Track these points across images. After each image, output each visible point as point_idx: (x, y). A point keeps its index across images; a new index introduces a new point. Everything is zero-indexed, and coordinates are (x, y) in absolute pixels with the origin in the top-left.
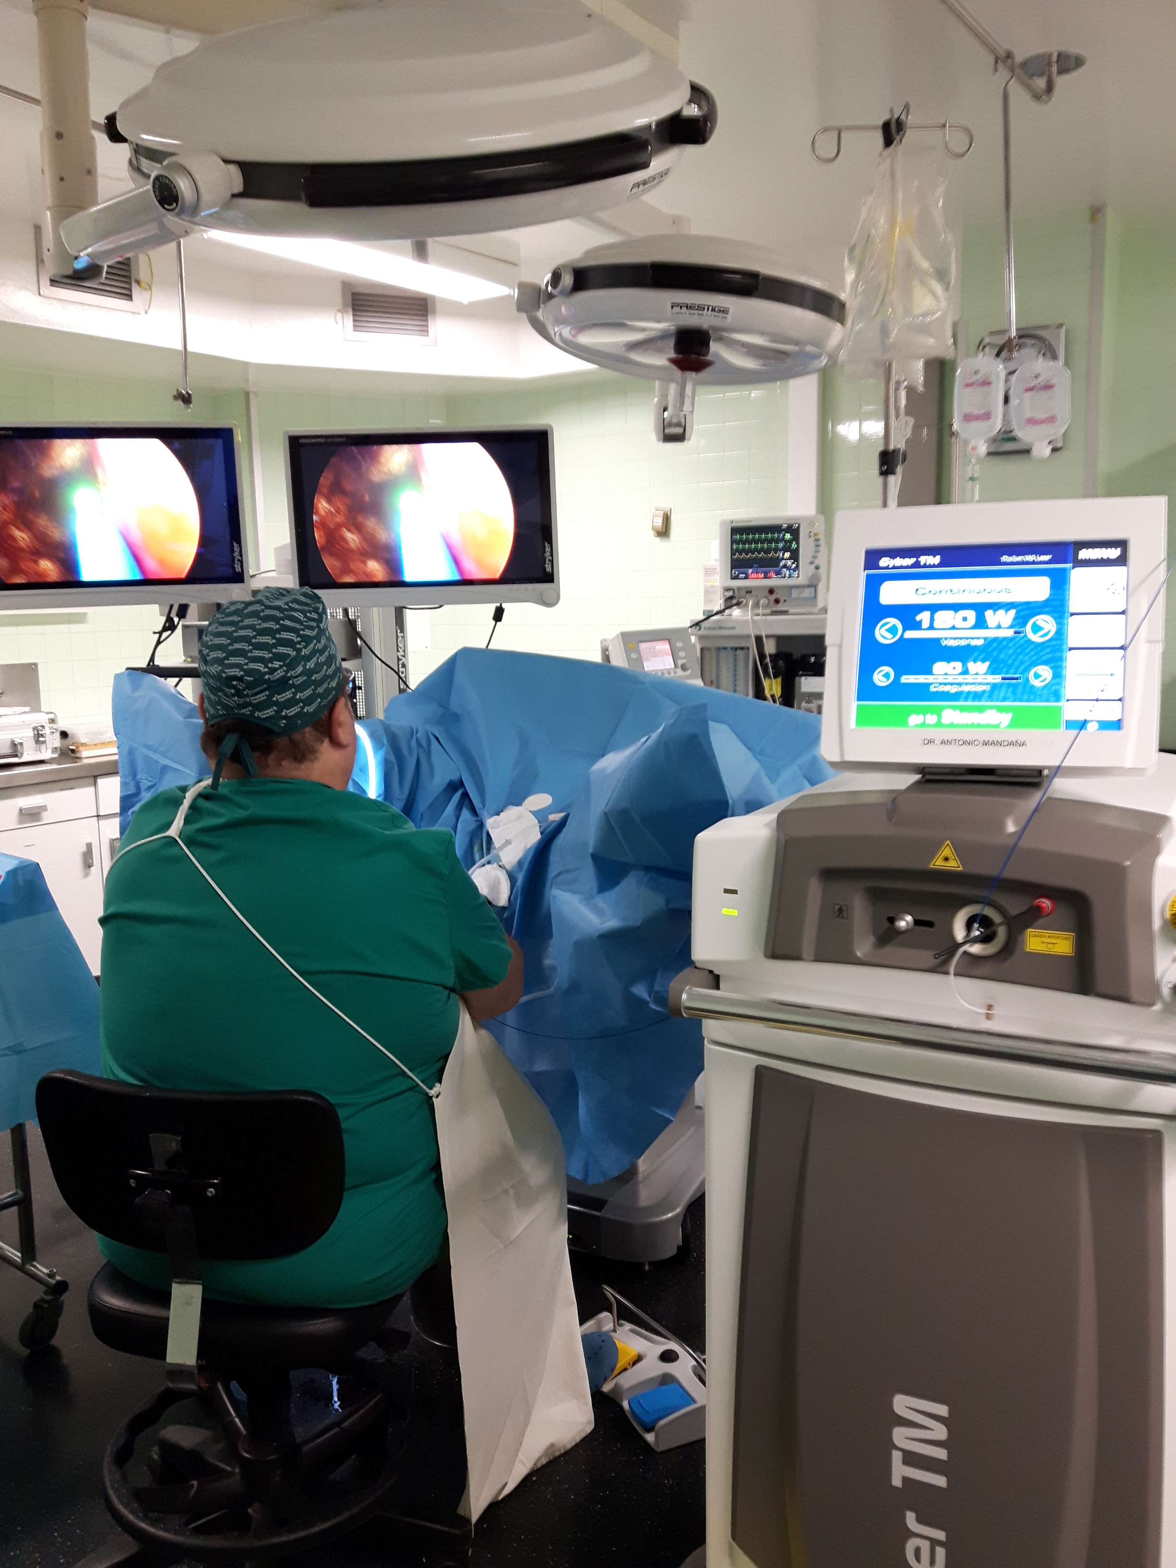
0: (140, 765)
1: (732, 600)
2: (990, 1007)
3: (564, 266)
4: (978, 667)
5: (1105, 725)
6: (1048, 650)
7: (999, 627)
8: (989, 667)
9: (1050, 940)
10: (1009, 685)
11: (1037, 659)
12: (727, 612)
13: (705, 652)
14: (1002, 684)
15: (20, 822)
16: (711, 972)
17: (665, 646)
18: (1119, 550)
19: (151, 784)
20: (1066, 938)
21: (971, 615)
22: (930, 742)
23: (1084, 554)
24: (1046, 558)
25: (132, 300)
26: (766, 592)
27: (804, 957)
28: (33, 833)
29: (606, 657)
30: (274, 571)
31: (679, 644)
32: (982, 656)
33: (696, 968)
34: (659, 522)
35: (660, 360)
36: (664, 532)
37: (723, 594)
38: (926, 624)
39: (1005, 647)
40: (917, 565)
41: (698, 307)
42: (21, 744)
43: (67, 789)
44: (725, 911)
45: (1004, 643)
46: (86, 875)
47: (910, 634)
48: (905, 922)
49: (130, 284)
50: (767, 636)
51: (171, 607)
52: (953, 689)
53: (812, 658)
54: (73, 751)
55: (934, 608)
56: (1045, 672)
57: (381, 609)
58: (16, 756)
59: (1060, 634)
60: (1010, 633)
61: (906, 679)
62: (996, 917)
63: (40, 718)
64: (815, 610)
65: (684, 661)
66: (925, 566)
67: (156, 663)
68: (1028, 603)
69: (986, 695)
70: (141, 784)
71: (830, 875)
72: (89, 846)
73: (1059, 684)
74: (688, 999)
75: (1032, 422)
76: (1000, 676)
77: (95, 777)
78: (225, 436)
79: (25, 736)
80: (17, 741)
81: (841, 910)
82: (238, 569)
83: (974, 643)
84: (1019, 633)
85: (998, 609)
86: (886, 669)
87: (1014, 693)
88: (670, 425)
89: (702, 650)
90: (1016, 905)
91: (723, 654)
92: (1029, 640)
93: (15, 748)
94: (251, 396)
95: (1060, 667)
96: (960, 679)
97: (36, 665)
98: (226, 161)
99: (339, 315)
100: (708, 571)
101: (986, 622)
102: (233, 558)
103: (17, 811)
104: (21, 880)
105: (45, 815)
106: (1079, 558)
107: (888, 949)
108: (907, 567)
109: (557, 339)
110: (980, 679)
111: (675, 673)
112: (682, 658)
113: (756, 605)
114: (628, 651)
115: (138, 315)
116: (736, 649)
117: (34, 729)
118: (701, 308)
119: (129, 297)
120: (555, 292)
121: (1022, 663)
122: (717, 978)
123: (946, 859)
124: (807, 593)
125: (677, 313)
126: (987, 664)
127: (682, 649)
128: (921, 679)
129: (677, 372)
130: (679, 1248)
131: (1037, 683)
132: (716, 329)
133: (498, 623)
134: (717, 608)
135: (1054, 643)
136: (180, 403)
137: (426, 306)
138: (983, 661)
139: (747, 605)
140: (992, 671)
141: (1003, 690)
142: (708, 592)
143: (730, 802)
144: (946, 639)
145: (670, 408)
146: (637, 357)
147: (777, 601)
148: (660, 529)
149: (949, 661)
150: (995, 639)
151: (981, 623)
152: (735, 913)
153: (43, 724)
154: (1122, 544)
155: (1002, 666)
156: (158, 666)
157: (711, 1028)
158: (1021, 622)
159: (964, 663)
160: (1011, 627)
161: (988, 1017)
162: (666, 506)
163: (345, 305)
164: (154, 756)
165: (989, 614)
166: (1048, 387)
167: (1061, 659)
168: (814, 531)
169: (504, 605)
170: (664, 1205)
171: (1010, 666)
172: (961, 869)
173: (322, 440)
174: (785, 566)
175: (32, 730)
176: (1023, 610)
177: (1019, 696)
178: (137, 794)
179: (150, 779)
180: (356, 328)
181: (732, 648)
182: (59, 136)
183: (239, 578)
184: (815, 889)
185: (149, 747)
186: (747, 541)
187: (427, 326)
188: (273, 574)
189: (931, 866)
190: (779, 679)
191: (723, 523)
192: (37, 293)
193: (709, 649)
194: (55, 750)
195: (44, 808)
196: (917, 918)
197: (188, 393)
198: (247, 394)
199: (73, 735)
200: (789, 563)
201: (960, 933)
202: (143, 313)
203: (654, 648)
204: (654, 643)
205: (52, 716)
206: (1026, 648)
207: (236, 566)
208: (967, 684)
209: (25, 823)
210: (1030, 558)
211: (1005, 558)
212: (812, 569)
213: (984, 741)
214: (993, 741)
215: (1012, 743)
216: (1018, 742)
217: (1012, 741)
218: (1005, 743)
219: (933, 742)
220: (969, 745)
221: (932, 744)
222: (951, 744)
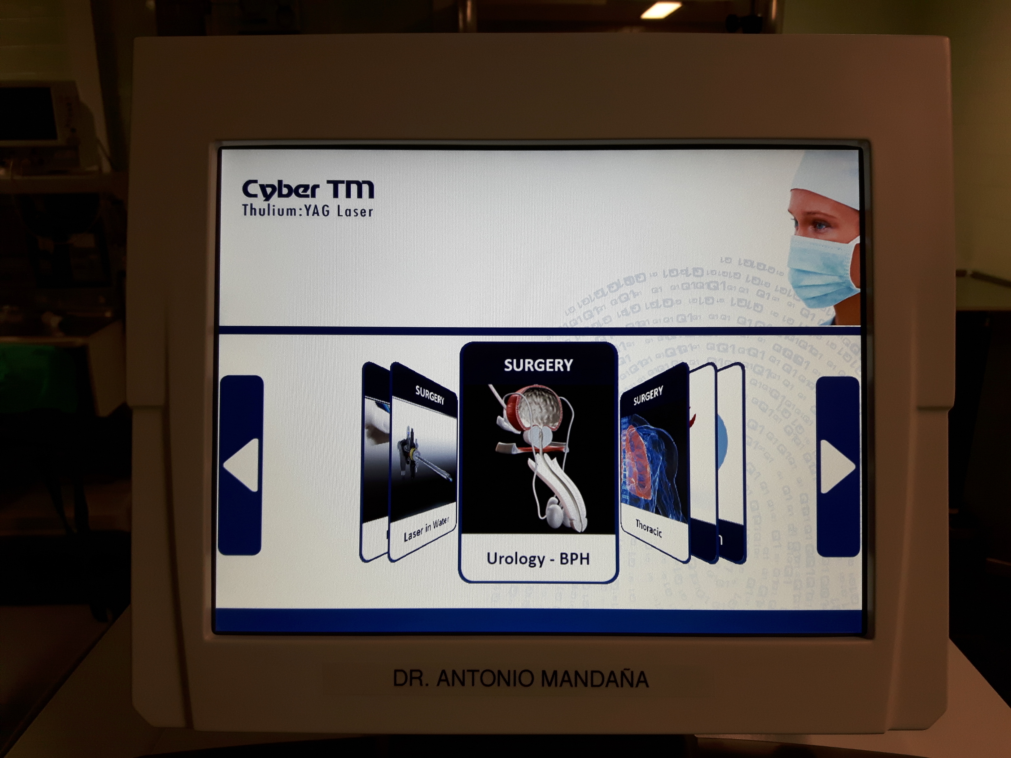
213: (544, 673)
214: (566, 673)
215: (612, 679)
216: (628, 674)
217: (612, 673)
218: (597, 679)
219: (419, 678)
220: (508, 684)
221: (416, 682)
222: (463, 684)
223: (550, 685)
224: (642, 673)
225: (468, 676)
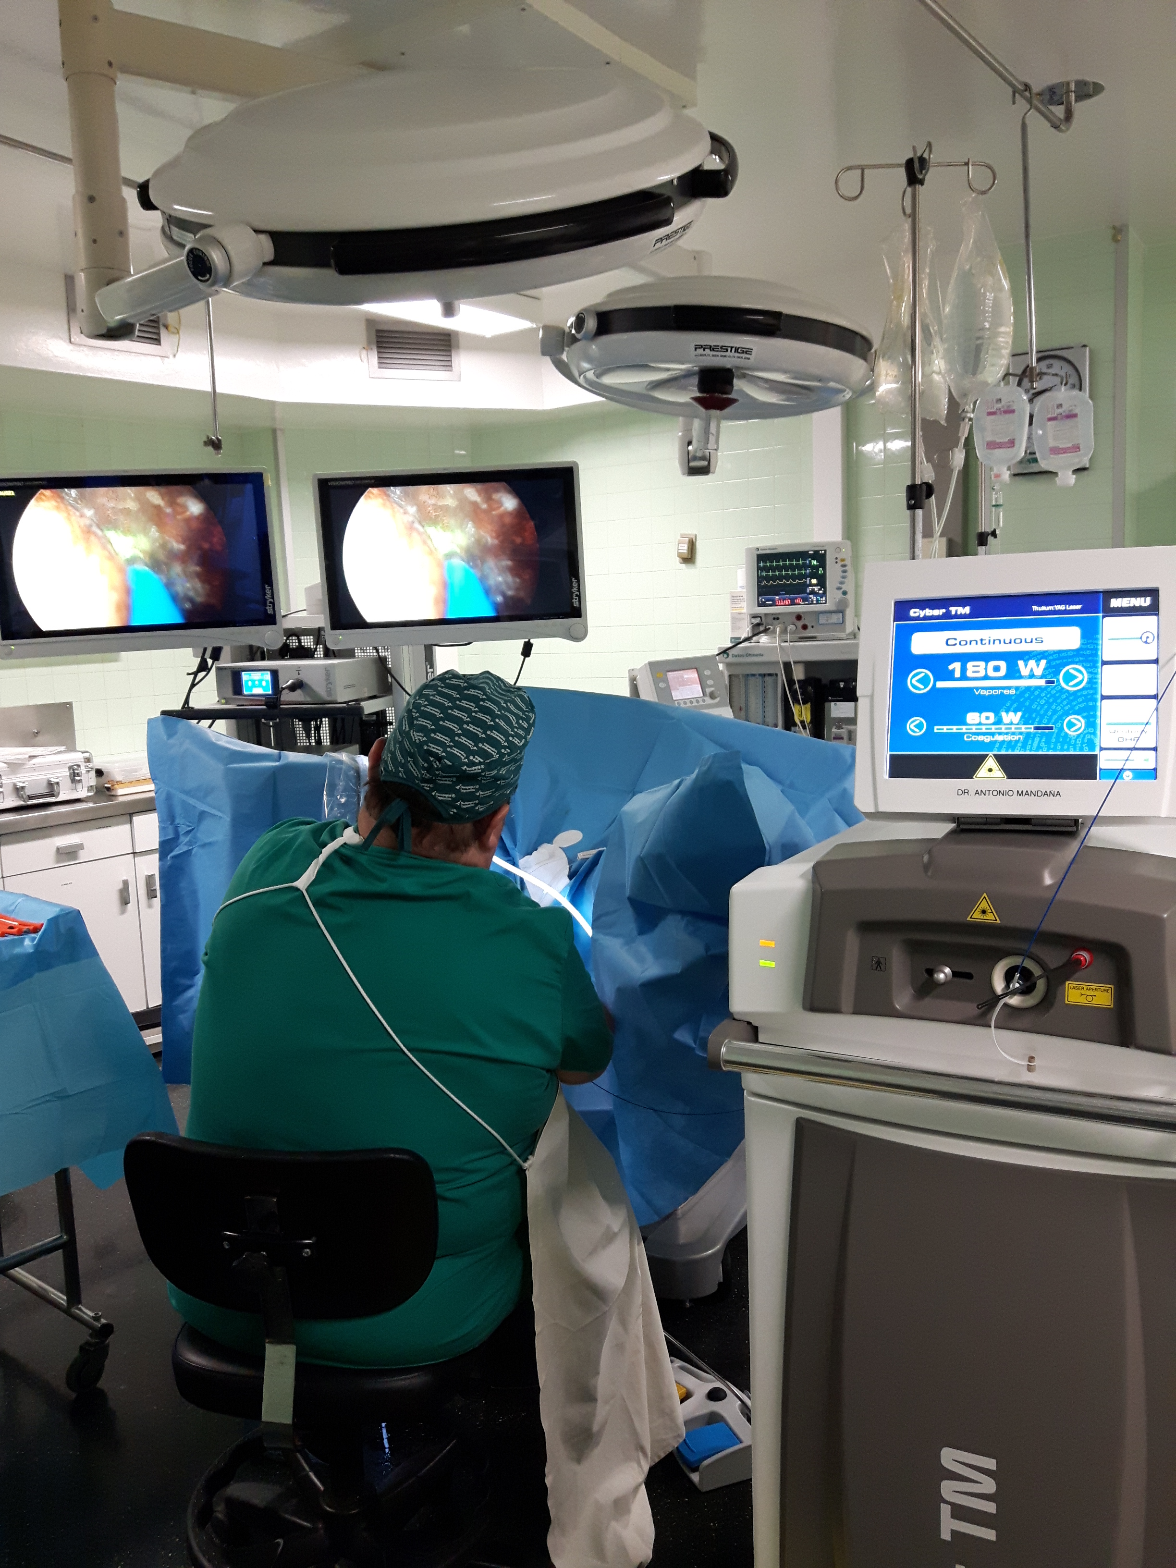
0: (178, 810)
1: (759, 627)
2: (1031, 1059)
3: (586, 310)
4: (1011, 717)
5: (1141, 774)
6: (1080, 700)
7: (1032, 676)
8: (1022, 717)
9: (1088, 993)
10: (1042, 735)
11: (1070, 709)
12: (755, 638)
13: (733, 678)
14: (1035, 734)
15: (58, 862)
16: (749, 1023)
17: (693, 675)
18: (1148, 600)
19: (190, 828)
20: (1104, 990)
21: (1003, 665)
22: (964, 792)
23: (1115, 603)
24: (1078, 607)
25: (160, 344)
26: (794, 619)
27: (843, 1009)
28: (70, 871)
29: (634, 688)
30: (305, 610)
31: (707, 673)
32: (1015, 705)
33: (734, 1019)
34: (684, 548)
35: (685, 396)
36: (689, 558)
37: (751, 620)
38: (957, 674)
39: (1039, 696)
40: (948, 615)
41: (721, 348)
42: (58, 783)
43: (104, 827)
44: (762, 963)
45: (1036, 693)
46: (123, 912)
47: (940, 684)
48: (944, 974)
49: (158, 328)
50: (795, 663)
51: (205, 650)
52: (987, 739)
53: (841, 683)
54: (108, 789)
55: (964, 658)
56: (1080, 722)
57: (411, 647)
58: (52, 795)
59: (1093, 683)
60: (1042, 682)
61: (936, 729)
62: (1036, 971)
63: (76, 757)
64: (843, 635)
65: (712, 689)
66: (957, 616)
67: (190, 705)
68: (1060, 652)
69: (1020, 744)
70: (180, 829)
71: (867, 927)
72: (126, 883)
73: (1094, 734)
74: (727, 1051)
75: (1055, 451)
76: (1032, 727)
77: (131, 815)
78: (255, 481)
79: (61, 775)
80: (54, 780)
81: (879, 963)
82: (270, 611)
83: (1005, 692)
84: (1053, 682)
85: (1028, 659)
86: (919, 719)
87: (1048, 742)
88: (695, 458)
89: (730, 676)
90: (1055, 958)
91: (752, 681)
92: (1063, 688)
93: (52, 788)
94: (279, 433)
95: (1095, 716)
96: (993, 729)
97: (70, 704)
98: (257, 231)
99: (364, 352)
100: (735, 599)
101: (1019, 671)
102: (265, 600)
103: (55, 849)
104: (63, 929)
105: (81, 852)
106: (1112, 606)
107: (927, 1001)
108: (938, 617)
109: (581, 380)
110: (1013, 728)
111: (704, 701)
112: (711, 686)
113: (784, 631)
114: (656, 681)
115: (166, 359)
116: (764, 675)
117: (70, 768)
118: (724, 349)
119: (157, 341)
120: (578, 336)
121: (1055, 712)
122: (755, 1030)
123: (984, 912)
124: (835, 618)
125: (701, 355)
126: (1019, 714)
127: (709, 677)
128: (954, 729)
129: (702, 410)
130: (720, 1284)
131: (1071, 733)
132: (738, 368)
133: (527, 658)
134: (744, 636)
135: (1085, 692)
136: (210, 449)
137: (449, 341)
138: (1015, 711)
139: (774, 632)
140: (1025, 720)
141: (1037, 740)
142: (735, 619)
143: (767, 847)
144: (977, 689)
145: (694, 442)
146: (659, 395)
147: (805, 627)
148: (686, 556)
149: (980, 711)
150: (1028, 688)
151: (1013, 673)
152: (772, 964)
153: (80, 764)
154: (1153, 593)
155: (1034, 715)
156: (192, 708)
157: (751, 1081)
158: (1053, 672)
159: (997, 713)
160: (1042, 677)
161: (1030, 1069)
162: (691, 531)
163: (369, 343)
164: (192, 801)
165: (1021, 663)
166: (1071, 416)
167: (1094, 708)
168: (840, 556)
169: (532, 641)
170: (704, 1241)
171: (1042, 717)
172: (998, 921)
173: (349, 483)
174: (813, 592)
175: (68, 770)
176: (1055, 660)
177: (1052, 746)
178: (177, 837)
179: (188, 824)
180: (381, 364)
181: (760, 675)
182: (91, 199)
183: (270, 619)
184: (852, 942)
185: (187, 793)
186: (773, 569)
187: (451, 361)
188: (304, 614)
189: (969, 919)
190: (809, 705)
191: (748, 550)
192: (68, 341)
193: (737, 676)
194: (90, 788)
195: (81, 847)
196: (956, 970)
197: (217, 438)
198: (274, 431)
199: (108, 773)
200: (816, 589)
201: (999, 986)
202: (171, 357)
203: (682, 677)
204: (682, 672)
205: (87, 755)
206: (1059, 697)
207: (268, 608)
208: (1000, 734)
209: (65, 861)
210: (1061, 607)
211: (1035, 608)
212: (839, 595)
213: (1018, 791)
214: (1027, 791)
215: (1046, 794)
216: (1052, 792)
217: (1046, 792)
218: (1040, 794)
219: (968, 793)
220: (1003, 795)
221: (966, 794)
222: (985, 795)
223: (1020, 795)
224: (1058, 792)
225: (987, 792)
